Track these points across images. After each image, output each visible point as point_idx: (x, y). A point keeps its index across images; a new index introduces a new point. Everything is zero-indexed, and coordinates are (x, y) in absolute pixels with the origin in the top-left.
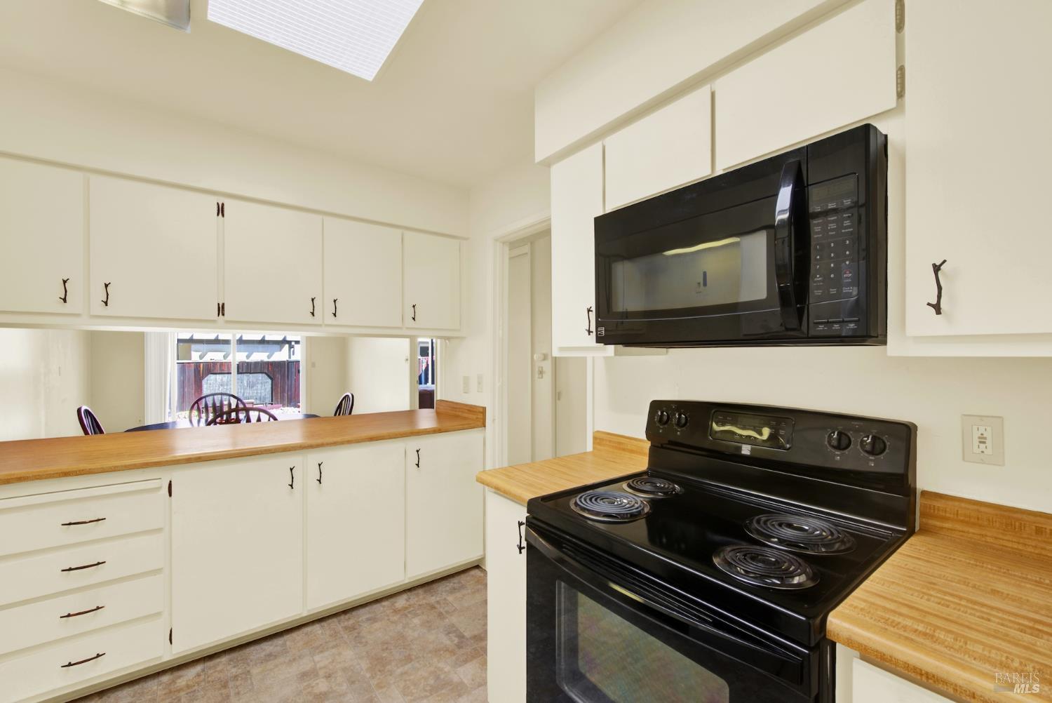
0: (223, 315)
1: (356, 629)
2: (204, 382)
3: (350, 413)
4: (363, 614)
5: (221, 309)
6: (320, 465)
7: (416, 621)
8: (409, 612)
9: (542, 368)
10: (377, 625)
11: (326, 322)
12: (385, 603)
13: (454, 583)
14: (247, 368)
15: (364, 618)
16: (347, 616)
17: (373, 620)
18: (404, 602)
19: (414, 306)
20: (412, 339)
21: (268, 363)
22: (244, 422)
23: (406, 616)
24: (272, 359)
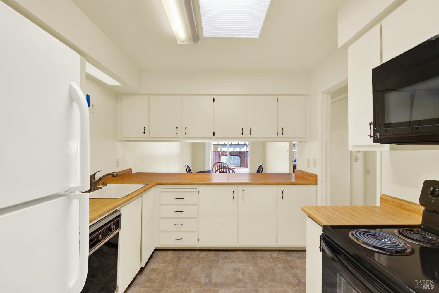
0: (215, 135)
1: (255, 259)
2: (221, 158)
3: (262, 172)
4: (259, 254)
5: (214, 134)
6: (243, 191)
7: (280, 265)
8: (278, 260)
9: (357, 156)
10: (264, 261)
11: (247, 137)
12: (268, 253)
13: (300, 255)
14: (233, 154)
15: (260, 256)
16: (253, 253)
17: (263, 258)
18: (276, 255)
19: (282, 128)
20: (290, 142)
21: (239, 152)
22: (228, 173)
23: (276, 261)
24: (241, 151)
